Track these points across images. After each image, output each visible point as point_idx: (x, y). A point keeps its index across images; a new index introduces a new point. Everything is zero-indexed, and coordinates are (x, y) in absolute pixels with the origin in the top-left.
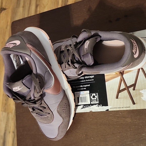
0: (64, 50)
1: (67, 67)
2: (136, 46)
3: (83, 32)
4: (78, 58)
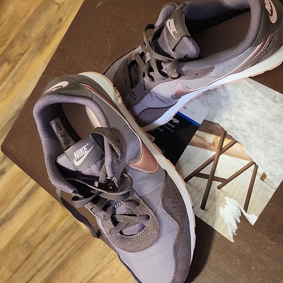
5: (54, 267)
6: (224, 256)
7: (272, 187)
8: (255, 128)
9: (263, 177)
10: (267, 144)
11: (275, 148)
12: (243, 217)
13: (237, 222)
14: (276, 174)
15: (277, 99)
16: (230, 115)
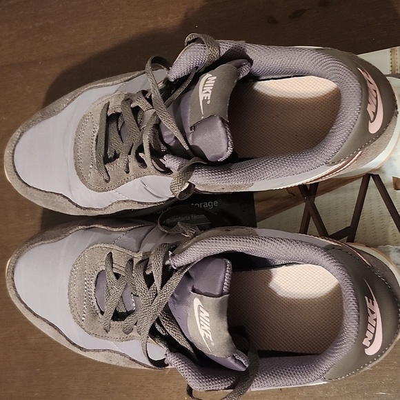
0: (119, 111)
1: (134, 171)
2: (375, 91)
3: (189, 43)
4: (176, 138)
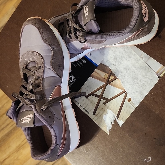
2: (145, 7)
5: (12, 128)
6: (102, 142)
7: (133, 107)
8: (129, 72)
9: (130, 100)
10: (134, 82)
11: (138, 85)
12: (115, 122)
13: (112, 124)
14: (136, 99)
15: (142, 56)
16: (115, 62)
